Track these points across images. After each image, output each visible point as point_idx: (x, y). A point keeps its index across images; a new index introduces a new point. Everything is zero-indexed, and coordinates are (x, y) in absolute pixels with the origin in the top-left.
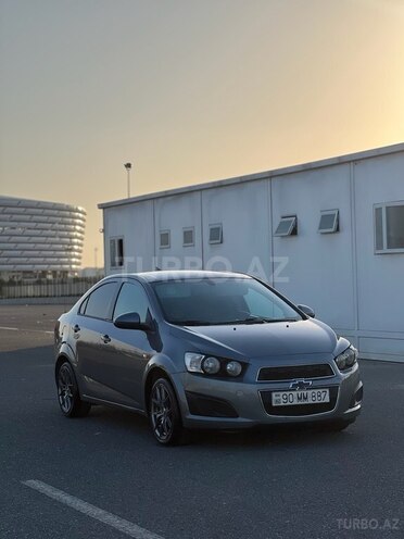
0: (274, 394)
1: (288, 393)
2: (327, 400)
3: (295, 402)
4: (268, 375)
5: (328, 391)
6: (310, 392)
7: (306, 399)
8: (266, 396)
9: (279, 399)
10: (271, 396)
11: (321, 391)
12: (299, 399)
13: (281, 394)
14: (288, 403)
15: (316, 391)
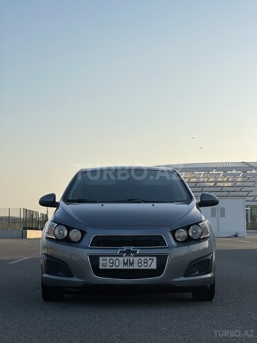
0: (101, 259)
1: (114, 258)
2: (154, 266)
3: (121, 267)
4: (100, 242)
5: (155, 259)
6: (136, 259)
7: (132, 264)
8: (95, 259)
9: (105, 263)
10: (99, 260)
11: (148, 258)
12: (124, 264)
13: (108, 258)
14: (114, 267)
15: (143, 258)
